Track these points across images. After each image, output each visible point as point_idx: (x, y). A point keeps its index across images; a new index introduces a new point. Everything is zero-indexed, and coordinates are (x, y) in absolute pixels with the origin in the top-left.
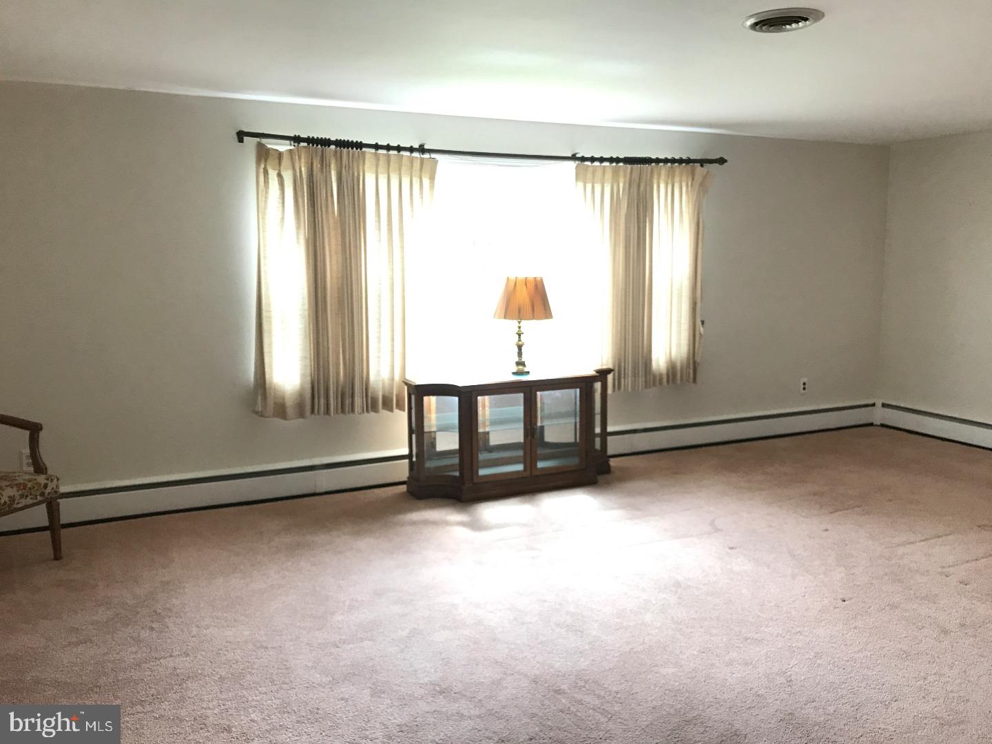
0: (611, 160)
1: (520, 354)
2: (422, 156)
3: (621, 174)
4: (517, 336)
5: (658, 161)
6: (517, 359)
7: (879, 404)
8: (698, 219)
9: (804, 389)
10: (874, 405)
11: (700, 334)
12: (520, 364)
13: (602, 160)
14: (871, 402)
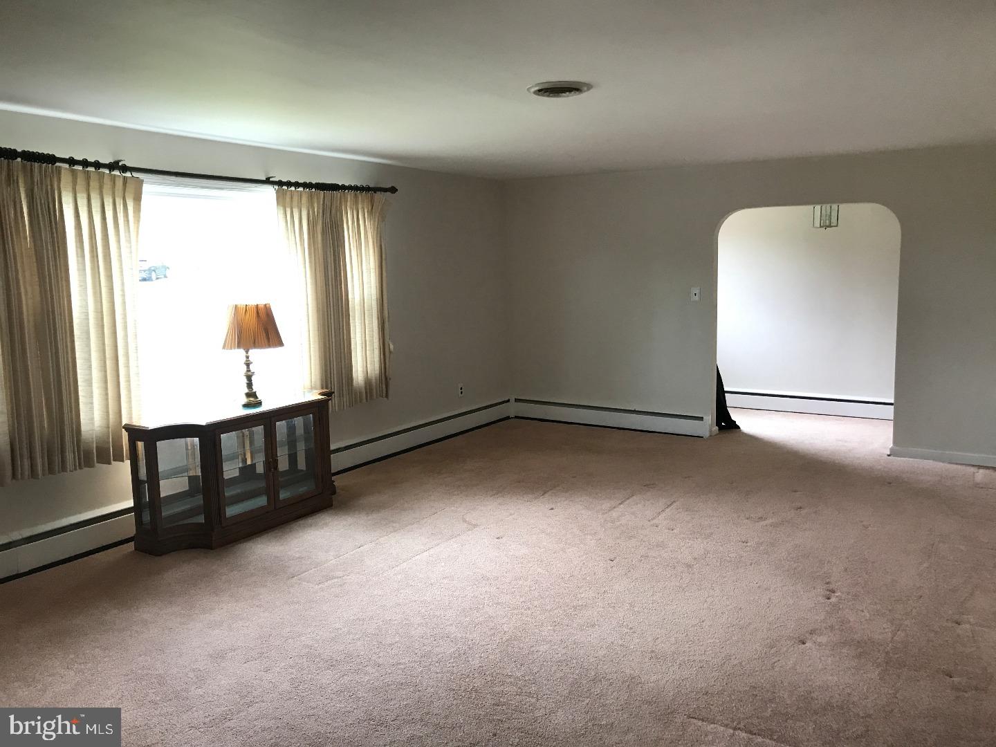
0: (305, 185)
1: (250, 385)
2: (124, 175)
3: (315, 200)
4: (246, 367)
5: (343, 188)
6: (247, 391)
7: (512, 400)
8: (381, 246)
9: (461, 393)
10: (508, 401)
11: (390, 352)
12: (252, 394)
13: (297, 185)
14: (507, 399)
